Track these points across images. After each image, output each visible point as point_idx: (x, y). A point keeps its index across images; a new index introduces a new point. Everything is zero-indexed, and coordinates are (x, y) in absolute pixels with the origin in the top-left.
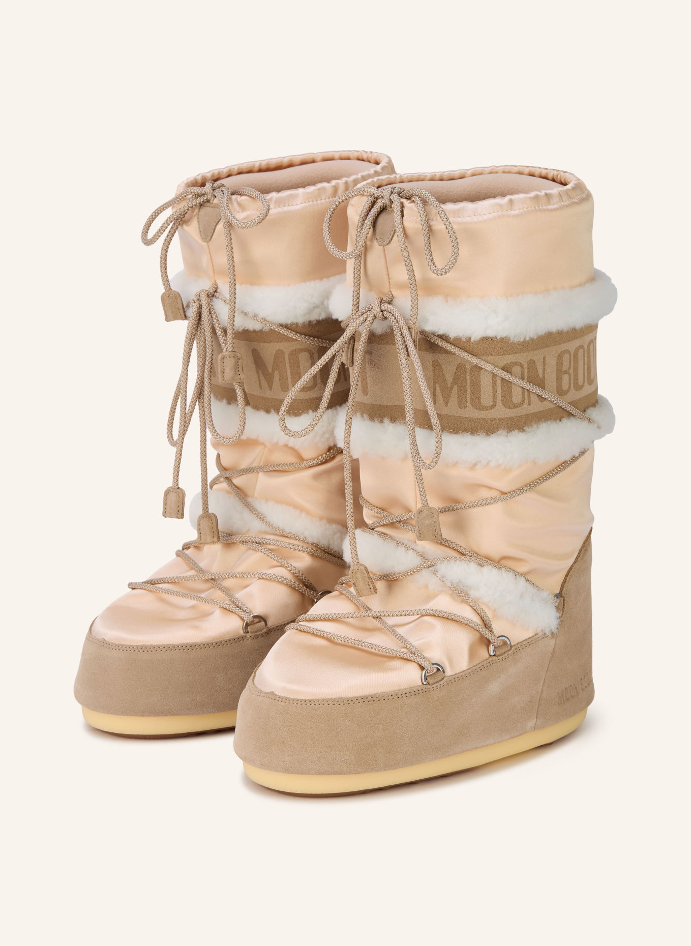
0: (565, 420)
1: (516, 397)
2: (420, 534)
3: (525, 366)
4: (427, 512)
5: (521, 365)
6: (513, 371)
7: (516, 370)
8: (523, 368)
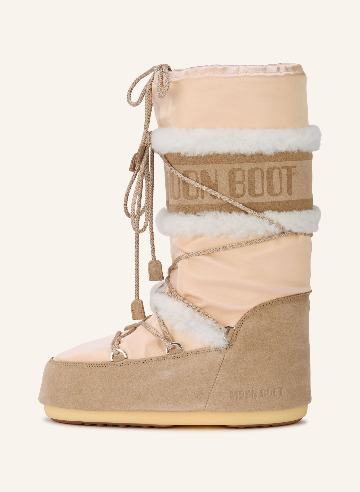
0: (234, 213)
1: (193, 193)
2: (151, 277)
3: (199, 173)
4: (155, 263)
5: (195, 172)
6: (189, 175)
7: (192, 175)
8: (197, 174)
